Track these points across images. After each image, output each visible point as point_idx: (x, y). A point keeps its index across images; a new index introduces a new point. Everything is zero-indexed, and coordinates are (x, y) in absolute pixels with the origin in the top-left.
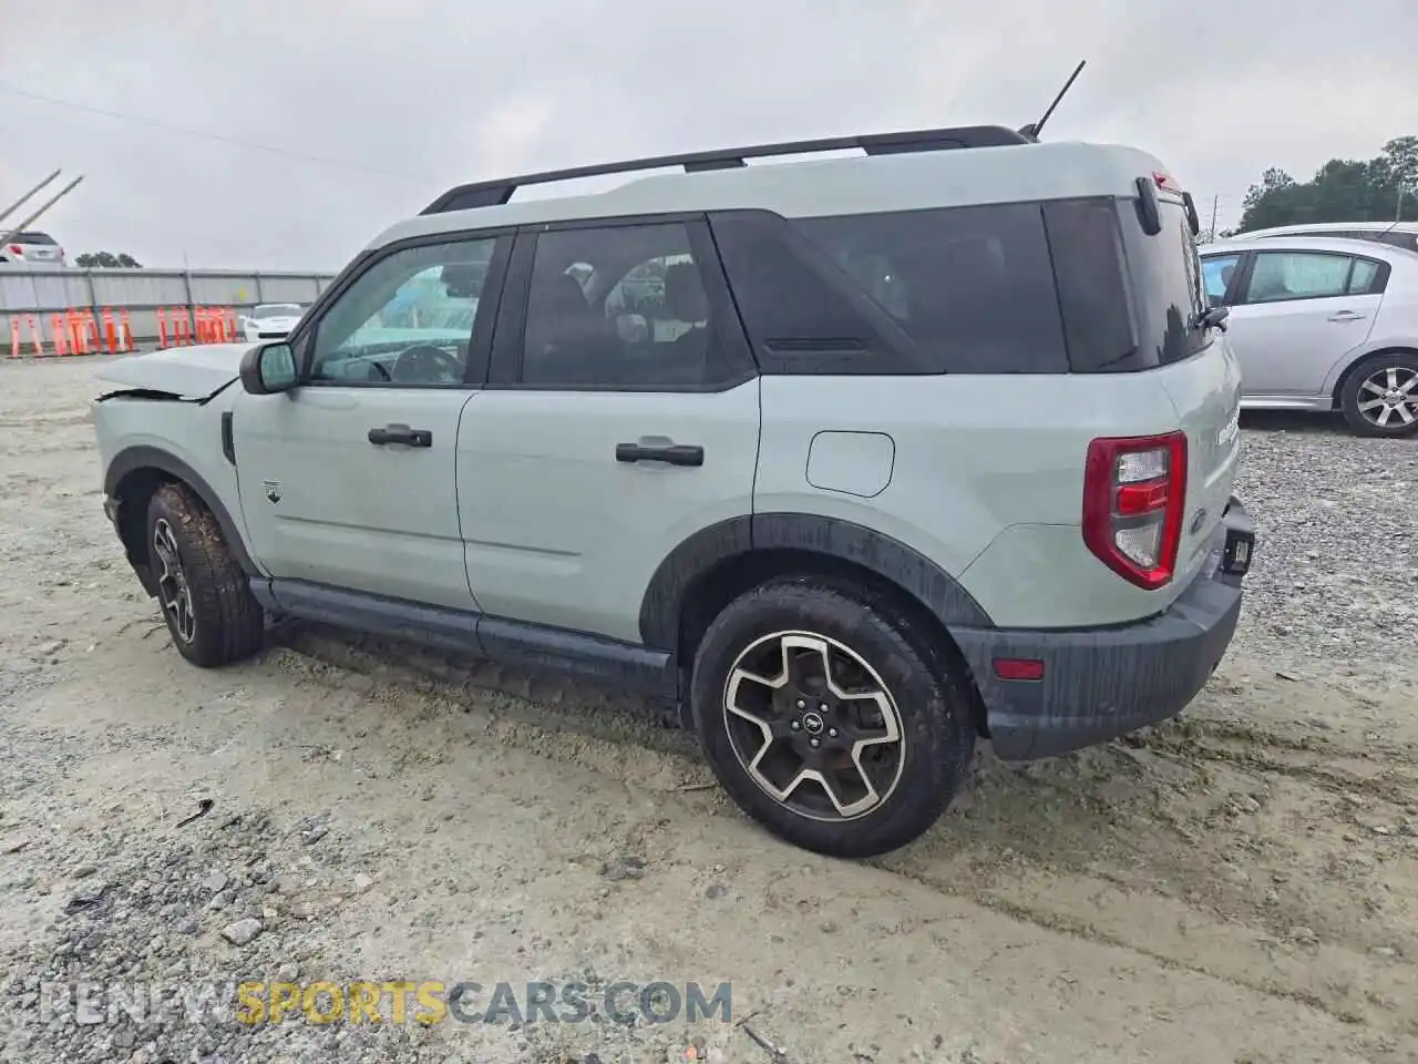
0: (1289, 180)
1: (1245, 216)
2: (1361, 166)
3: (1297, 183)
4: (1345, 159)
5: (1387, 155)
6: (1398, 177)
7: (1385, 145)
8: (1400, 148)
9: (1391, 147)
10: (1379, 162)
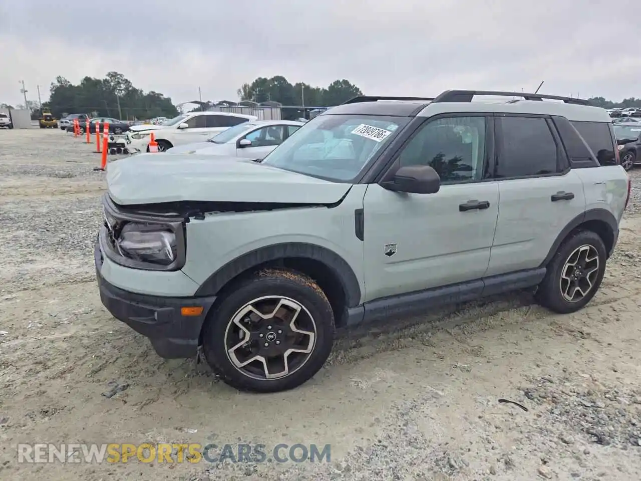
0: (69, 82)
1: (51, 97)
2: (99, 81)
3: (73, 85)
4: (92, 77)
5: (108, 78)
6: (114, 88)
7: (107, 74)
8: (113, 76)
9: (109, 74)
10: (106, 81)
